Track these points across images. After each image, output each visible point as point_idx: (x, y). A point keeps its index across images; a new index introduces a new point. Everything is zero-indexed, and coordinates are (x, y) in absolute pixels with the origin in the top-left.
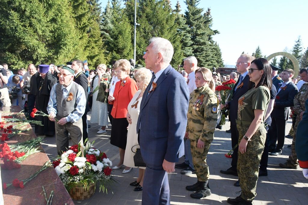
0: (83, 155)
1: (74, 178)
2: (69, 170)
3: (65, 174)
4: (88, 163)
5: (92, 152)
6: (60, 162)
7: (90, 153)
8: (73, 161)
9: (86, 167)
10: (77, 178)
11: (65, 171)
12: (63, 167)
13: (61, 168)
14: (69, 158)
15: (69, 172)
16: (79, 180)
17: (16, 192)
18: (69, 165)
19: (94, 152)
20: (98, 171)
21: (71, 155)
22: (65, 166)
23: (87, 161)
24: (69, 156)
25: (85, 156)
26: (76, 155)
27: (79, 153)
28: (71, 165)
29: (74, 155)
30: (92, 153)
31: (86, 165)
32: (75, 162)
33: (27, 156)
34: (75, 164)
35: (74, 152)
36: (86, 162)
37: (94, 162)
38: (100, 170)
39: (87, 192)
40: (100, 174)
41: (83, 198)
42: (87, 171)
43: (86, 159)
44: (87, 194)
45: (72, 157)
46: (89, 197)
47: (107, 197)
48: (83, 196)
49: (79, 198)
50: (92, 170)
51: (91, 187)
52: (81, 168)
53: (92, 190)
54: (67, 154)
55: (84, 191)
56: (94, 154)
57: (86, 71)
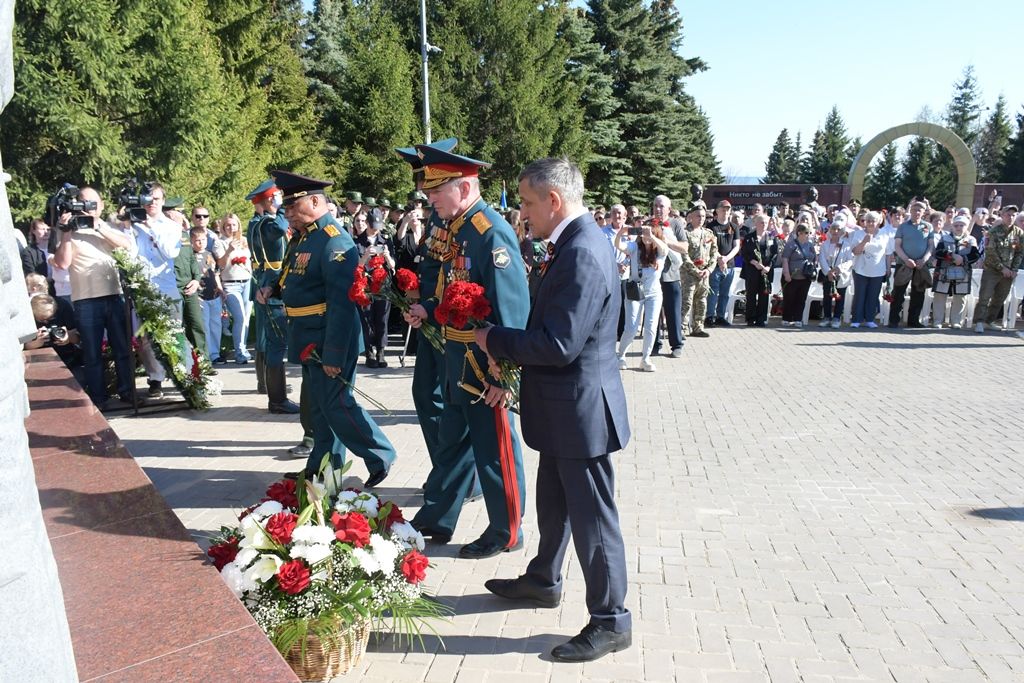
0: (321, 518)
1: (295, 602)
2: (275, 577)
3: (261, 593)
4: (344, 546)
5: (349, 503)
6: (239, 550)
7: (341, 507)
8: (287, 541)
9: (335, 562)
10: (305, 603)
11: (258, 581)
12: (249, 566)
13: (242, 570)
14: (271, 533)
15: (276, 585)
16: (316, 611)
17: (91, 677)
18: (274, 556)
19: (358, 503)
20: (380, 571)
21: (276, 520)
22: (256, 564)
23: (338, 540)
24: (270, 525)
25: (327, 522)
26: (295, 520)
27: (308, 511)
28: (282, 558)
29: (286, 519)
30: (351, 508)
31: (335, 552)
32: (294, 544)
34: (294, 553)
35: (284, 508)
36: (333, 542)
37: (364, 539)
38: (388, 569)
39: (343, 649)
40: (389, 581)
41: (329, 671)
42: (341, 574)
43: (335, 531)
44: (343, 657)
45: (281, 526)
46: (351, 668)
47: (416, 664)
48: (330, 667)
49: (313, 675)
50: (359, 573)
51: (357, 632)
52: (318, 567)
53: (358, 639)
54: (260, 518)
55: (331, 649)
56: (360, 510)
57: (278, 212)
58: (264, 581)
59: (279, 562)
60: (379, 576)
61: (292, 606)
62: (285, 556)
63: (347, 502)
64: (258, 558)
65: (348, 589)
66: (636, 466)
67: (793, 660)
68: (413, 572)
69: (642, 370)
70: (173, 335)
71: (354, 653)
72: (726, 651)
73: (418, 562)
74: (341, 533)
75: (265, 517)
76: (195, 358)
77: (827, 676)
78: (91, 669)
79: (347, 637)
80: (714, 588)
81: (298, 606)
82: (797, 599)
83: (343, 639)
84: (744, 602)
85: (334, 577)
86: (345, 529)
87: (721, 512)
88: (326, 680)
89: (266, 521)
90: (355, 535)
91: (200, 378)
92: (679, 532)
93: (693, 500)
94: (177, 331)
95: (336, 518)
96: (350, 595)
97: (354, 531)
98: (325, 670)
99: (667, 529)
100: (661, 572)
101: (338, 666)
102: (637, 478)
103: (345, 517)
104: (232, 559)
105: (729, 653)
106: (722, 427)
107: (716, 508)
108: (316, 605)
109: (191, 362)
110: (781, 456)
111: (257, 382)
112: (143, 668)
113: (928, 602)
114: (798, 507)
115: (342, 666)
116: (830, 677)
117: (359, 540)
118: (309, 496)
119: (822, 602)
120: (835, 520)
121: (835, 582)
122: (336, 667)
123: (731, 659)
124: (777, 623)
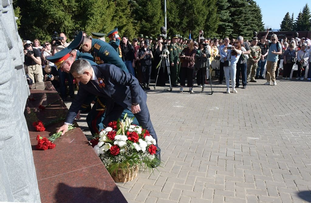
0: (124, 133)
1: (115, 158)
2: (109, 150)
3: (105, 155)
4: (130, 142)
5: (133, 129)
6: (99, 141)
7: (130, 130)
8: (113, 140)
9: (127, 147)
10: (118, 159)
12: (102, 146)
13: (100, 147)
14: (109, 137)
15: (110, 152)
16: (121, 161)
17: (54, 175)
18: (109, 144)
19: (135, 129)
20: (141, 150)
21: (110, 133)
22: (104, 146)
23: (129, 140)
24: (108, 134)
25: (126, 134)
26: (116, 133)
27: (119, 131)
28: (111, 144)
29: (113, 133)
30: (133, 130)
31: (128, 144)
32: (115, 140)
34: (115, 143)
35: (113, 130)
36: (127, 140)
37: (137, 140)
38: (144, 150)
39: (130, 173)
40: (144, 153)
41: (126, 180)
42: (129, 150)
43: (128, 137)
44: (130, 176)
45: (111, 135)
46: (132, 179)
47: (152, 179)
48: (126, 178)
49: (121, 180)
50: (135, 150)
51: (134, 168)
52: (122, 148)
53: (134, 171)
54: (105, 132)
55: (126, 173)
56: (136, 131)
57: (116, 40)
58: (106, 151)
59: (110, 146)
60: (141, 152)
61: (115, 159)
62: (112, 144)
63: (132, 128)
64: (104, 144)
65: (131, 155)
66: (228, 123)
67: (276, 188)
68: (151, 151)
69: (233, 92)
71: (133, 175)
72: (253, 183)
73: (153, 148)
74: (130, 138)
75: (107, 132)
77: (288, 193)
78: (54, 173)
79: (131, 170)
80: (251, 163)
81: (116, 159)
82: (280, 168)
83: (130, 170)
84: (261, 168)
85: (127, 151)
86: (131, 136)
87: (256, 138)
88: (125, 182)
89: (107, 133)
90: (134, 138)
92: (241, 144)
93: (247, 134)
95: (128, 133)
96: (132, 157)
97: (134, 137)
98: (124, 179)
99: (237, 143)
100: (234, 156)
101: (128, 178)
102: (228, 127)
103: (131, 133)
104: (97, 144)
105: (255, 184)
106: (258, 111)
107: (254, 137)
108: (121, 159)
110: (278, 121)
112: (69, 174)
114: (283, 138)
115: (130, 179)
116: (289, 194)
117: (135, 140)
118: (120, 126)
119: (289, 169)
120: (296, 143)
121: (294, 163)
122: (128, 179)
123: (255, 185)
124: (272, 175)
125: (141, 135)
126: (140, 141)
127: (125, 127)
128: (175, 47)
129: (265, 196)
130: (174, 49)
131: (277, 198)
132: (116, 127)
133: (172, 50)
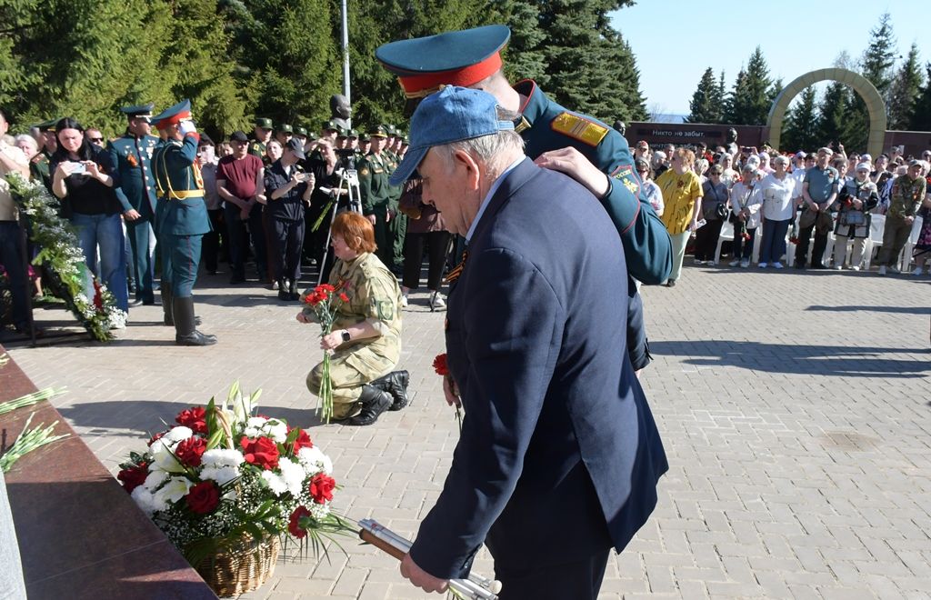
0: (230, 442)
1: (205, 522)
2: (184, 498)
3: (171, 513)
4: (251, 468)
5: (258, 428)
6: (148, 473)
7: (250, 432)
8: (197, 465)
9: (244, 484)
10: (214, 523)
11: (169, 501)
12: (159, 488)
13: (152, 492)
14: (182, 457)
15: (187, 505)
16: (225, 529)
18: (184, 478)
19: (267, 428)
20: (288, 492)
21: (186, 444)
22: (166, 486)
23: (247, 462)
24: (179, 449)
25: (236, 446)
26: (205, 444)
27: (218, 436)
28: (191, 480)
29: (196, 444)
30: (260, 433)
31: (244, 475)
32: (204, 467)
33: (17, 456)
34: (204, 475)
35: (194, 433)
36: (243, 465)
37: (272, 462)
38: (296, 490)
39: (252, 567)
40: (297, 501)
41: (239, 587)
42: (250, 495)
43: (244, 455)
44: (252, 573)
46: (260, 584)
47: (323, 579)
48: (239, 583)
49: (223, 591)
50: (267, 493)
51: (266, 550)
52: (226, 487)
53: (267, 557)
54: (170, 443)
55: (241, 566)
56: (269, 435)
57: (185, 141)
58: (174, 501)
59: (189, 484)
60: (287, 497)
61: (202, 526)
62: (194, 478)
63: (255, 427)
64: (168, 481)
65: (257, 509)
67: (671, 569)
68: (319, 492)
70: (73, 264)
71: (263, 570)
73: (325, 483)
74: (251, 457)
75: (175, 442)
76: (97, 288)
77: (700, 581)
79: (257, 556)
81: (208, 525)
82: (680, 516)
83: (252, 556)
85: (243, 497)
86: (253, 452)
88: (236, 595)
89: (176, 446)
90: (263, 457)
91: (102, 309)
94: (77, 260)
95: (245, 443)
96: (258, 514)
97: (263, 454)
98: (234, 586)
101: (247, 582)
103: (253, 442)
104: (142, 482)
108: (226, 524)
109: (93, 292)
110: (680, 388)
111: (164, 313)
113: (795, 516)
114: (690, 434)
115: (251, 583)
116: (702, 582)
117: (268, 463)
118: (219, 422)
119: (702, 517)
120: (723, 446)
121: (716, 500)
122: (245, 583)
123: (616, 568)
124: (661, 536)
125: (285, 445)
126: (284, 463)
127: (234, 424)
128: (376, 166)
129: (641, 594)
130: (373, 172)
131: (672, 595)
132: (203, 424)
133: (366, 172)
